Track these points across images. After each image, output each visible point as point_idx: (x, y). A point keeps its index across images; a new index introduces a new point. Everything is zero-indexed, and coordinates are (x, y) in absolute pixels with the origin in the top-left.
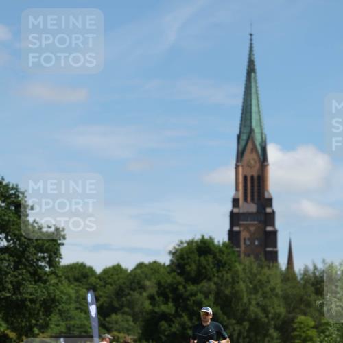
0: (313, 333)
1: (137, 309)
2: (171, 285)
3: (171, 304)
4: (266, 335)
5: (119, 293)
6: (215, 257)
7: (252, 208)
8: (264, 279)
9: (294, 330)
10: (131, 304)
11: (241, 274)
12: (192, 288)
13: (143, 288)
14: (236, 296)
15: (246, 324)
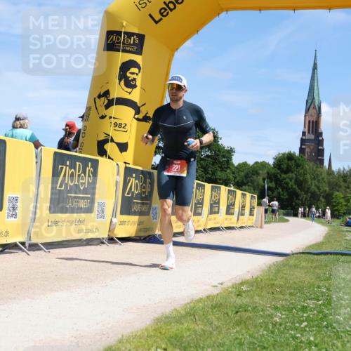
0: (342, 201)
1: (255, 184)
2: (274, 174)
3: (273, 183)
4: (319, 200)
5: (247, 176)
6: (295, 161)
7: (312, 137)
8: (319, 173)
9: (333, 198)
10: (252, 182)
11: (308, 170)
12: (284, 176)
13: (258, 174)
14: (305, 181)
15: (309, 194)
